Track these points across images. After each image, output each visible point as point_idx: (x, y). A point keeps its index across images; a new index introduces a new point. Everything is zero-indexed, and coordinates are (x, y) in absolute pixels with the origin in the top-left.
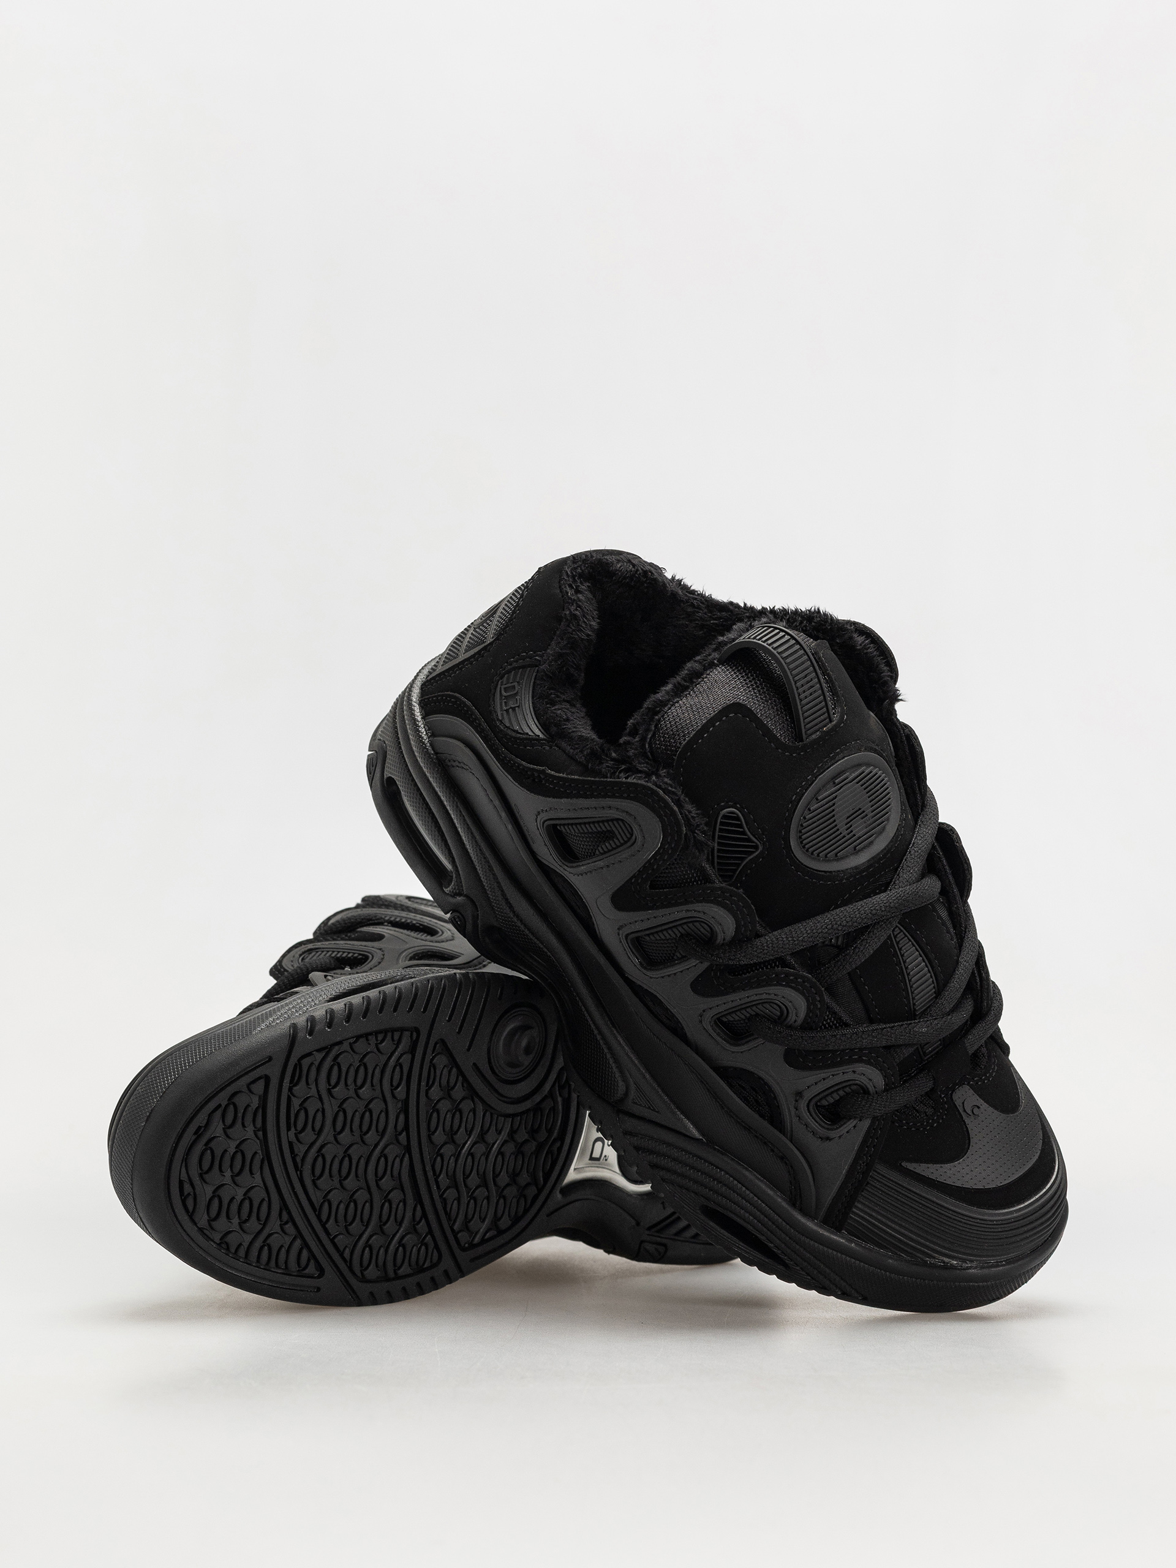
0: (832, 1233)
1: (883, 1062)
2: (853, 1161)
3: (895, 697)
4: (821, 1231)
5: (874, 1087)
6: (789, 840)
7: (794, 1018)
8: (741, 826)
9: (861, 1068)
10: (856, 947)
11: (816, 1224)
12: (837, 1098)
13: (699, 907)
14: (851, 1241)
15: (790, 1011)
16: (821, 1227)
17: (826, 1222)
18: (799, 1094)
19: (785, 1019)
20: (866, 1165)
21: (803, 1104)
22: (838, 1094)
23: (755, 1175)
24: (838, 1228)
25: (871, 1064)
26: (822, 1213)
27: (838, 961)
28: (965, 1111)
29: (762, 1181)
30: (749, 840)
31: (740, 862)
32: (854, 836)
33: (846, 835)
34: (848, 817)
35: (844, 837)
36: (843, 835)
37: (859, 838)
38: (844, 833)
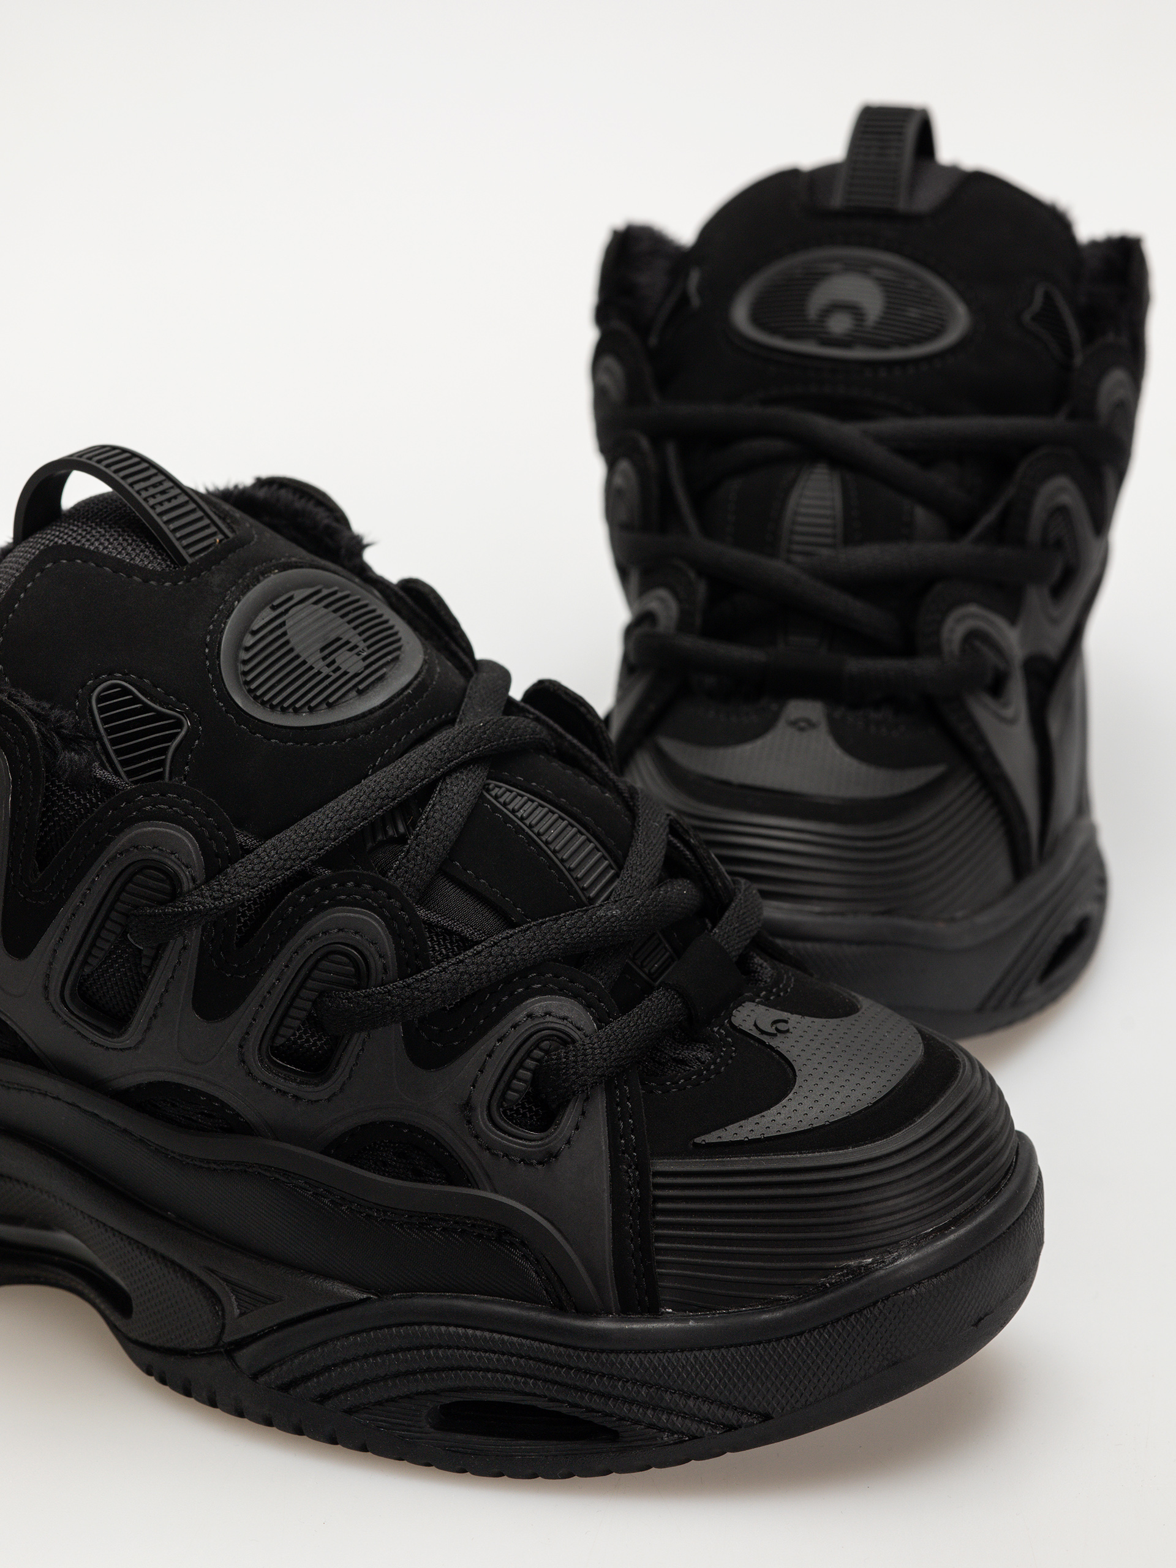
0: (648, 1320)
1: (571, 981)
2: (612, 1172)
3: (358, 545)
4: (627, 1326)
5: (579, 1029)
6: (230, 696)
7: (380, 962)
8: (136, 700)
9: (538, 1005)
10: (427, 819)
11: (614, 1320)
12: (528, 1075)
13: (123, 840)
14: (686, 1319)
15: (367, 953)
16: (623, 1320)
17: (627, 1309)
18: (467, 1106)
19: (369, 976)
20: (637, 1169)
21: (481, 1119)
22: (527, 1070)
23: (476, 1299)
24: (653, 1311)
25: (552, 992)
26: (612, 1295)
27: (408, 851)
28: (763, 1032)
29: (493, 1302)
30: (161, 716)
31: (164, 757)
32: (346, 673)
33: (331, 674)
34: (322, 649)
35: (328, 676)
36: (326, 674)
37: (356, 675)
38: (326, 671)
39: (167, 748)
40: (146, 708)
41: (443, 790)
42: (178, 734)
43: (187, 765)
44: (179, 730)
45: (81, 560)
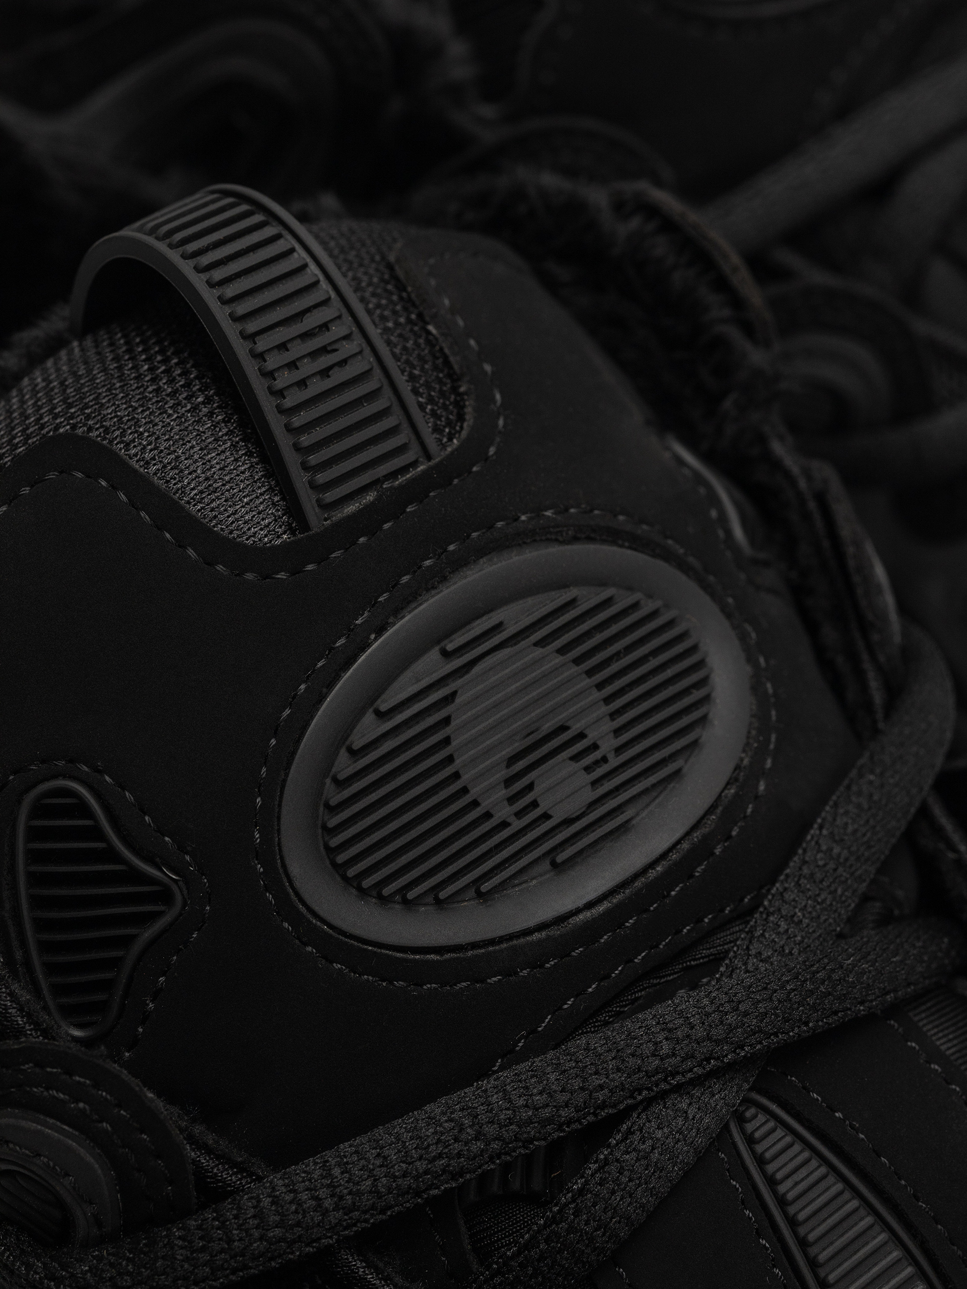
6: (283, 857)
31: (121, 953)
32: (546, 816)
33: (511, 819)
34: (512, 760)
35: (504, 824)
36: (500, 821)
37: (568, 822)
38: (504, 812)
39: (132, 938)
40: (112, 855)
41: (633, 1133)
42: (160, 914)
43: (164, 974)
44: (162, 908)
45: (108, 482)
